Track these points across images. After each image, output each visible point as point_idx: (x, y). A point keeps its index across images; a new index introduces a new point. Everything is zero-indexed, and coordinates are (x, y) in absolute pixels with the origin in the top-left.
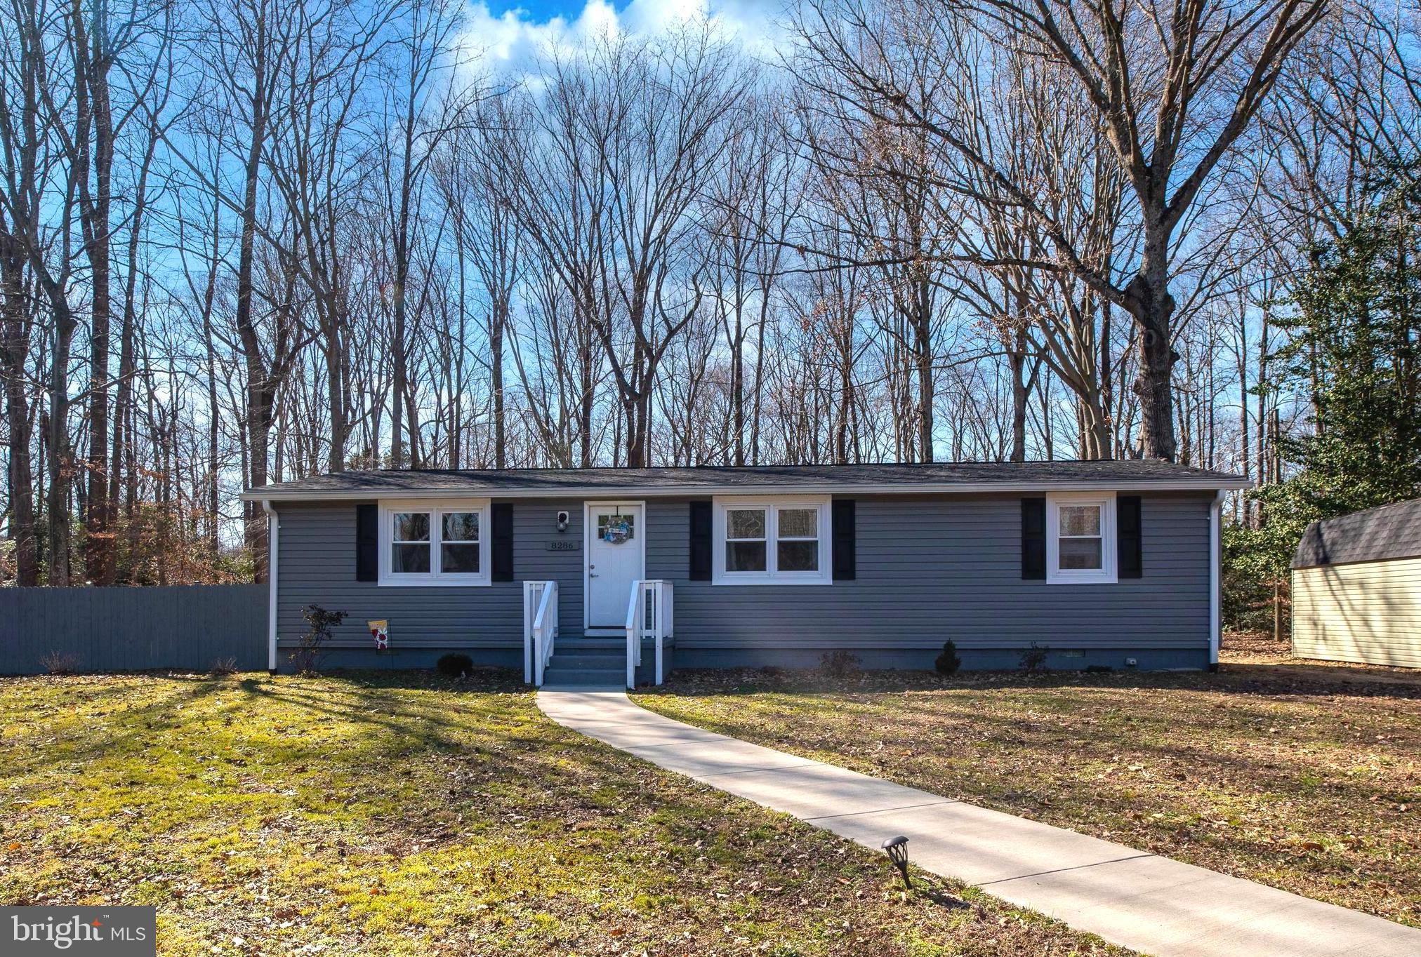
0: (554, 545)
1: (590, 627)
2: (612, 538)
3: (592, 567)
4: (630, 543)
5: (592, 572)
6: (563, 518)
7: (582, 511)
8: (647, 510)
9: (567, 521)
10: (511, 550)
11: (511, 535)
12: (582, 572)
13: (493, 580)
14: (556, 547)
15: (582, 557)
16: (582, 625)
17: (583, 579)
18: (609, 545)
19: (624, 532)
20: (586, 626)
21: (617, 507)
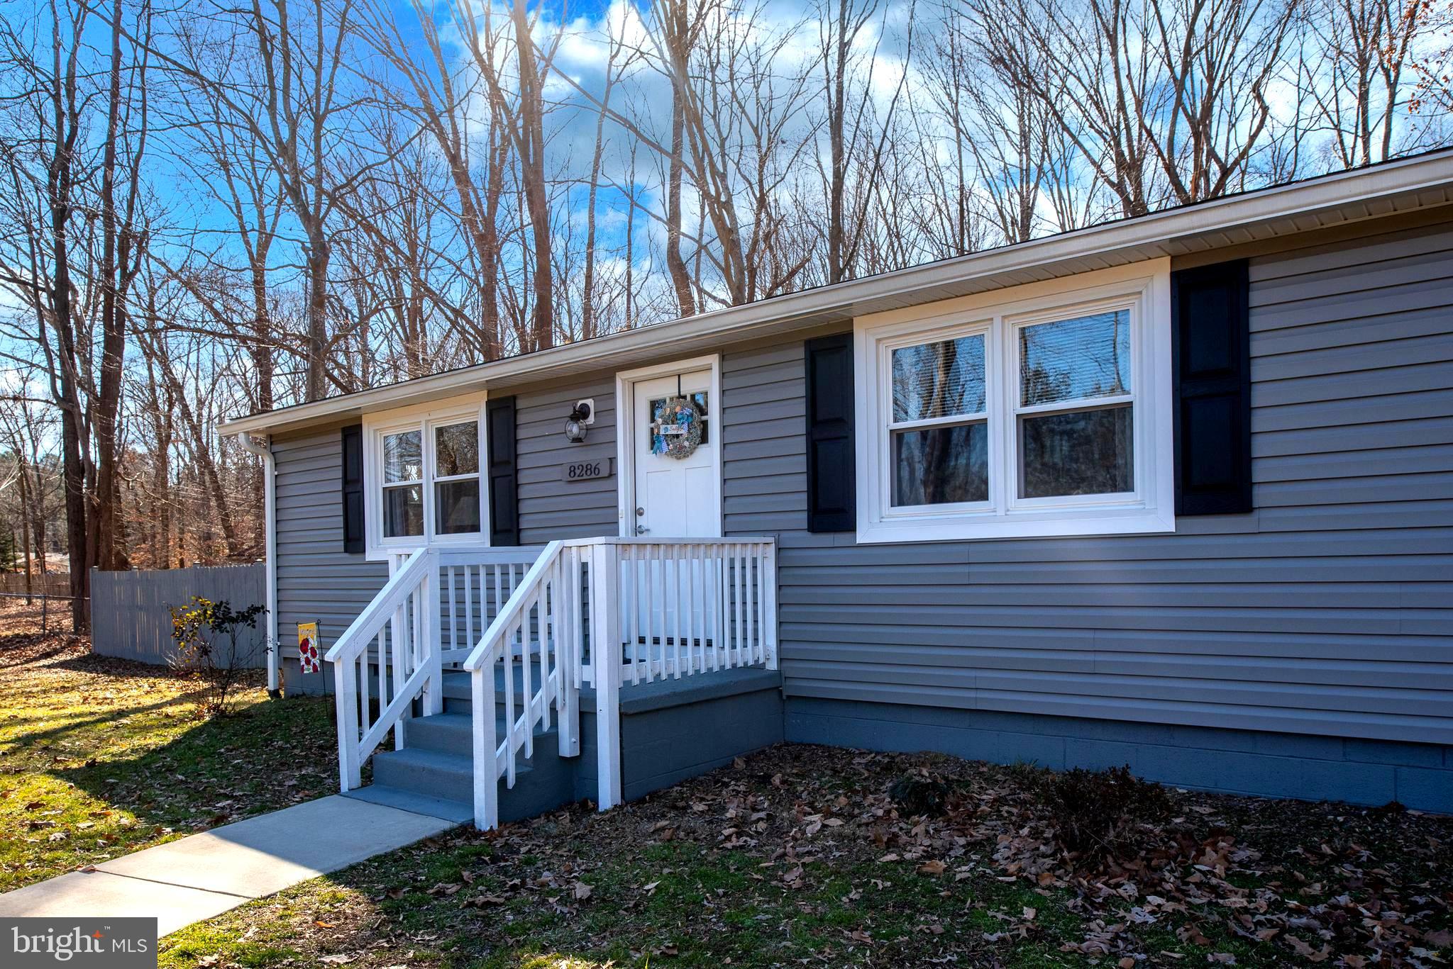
0: (572, 470)
2: (666, 446)
3: (640, 511)
4: (702, 454)
5: (641, 522)
7: (614, 395)
8: (723, 375)
10: (516, 486)
11: (515, 456)
12: (617, 523)
13: (494, 544)
14: (574, 475)
15: (614, 492)
18: (666, 462)
21: (679, 376)
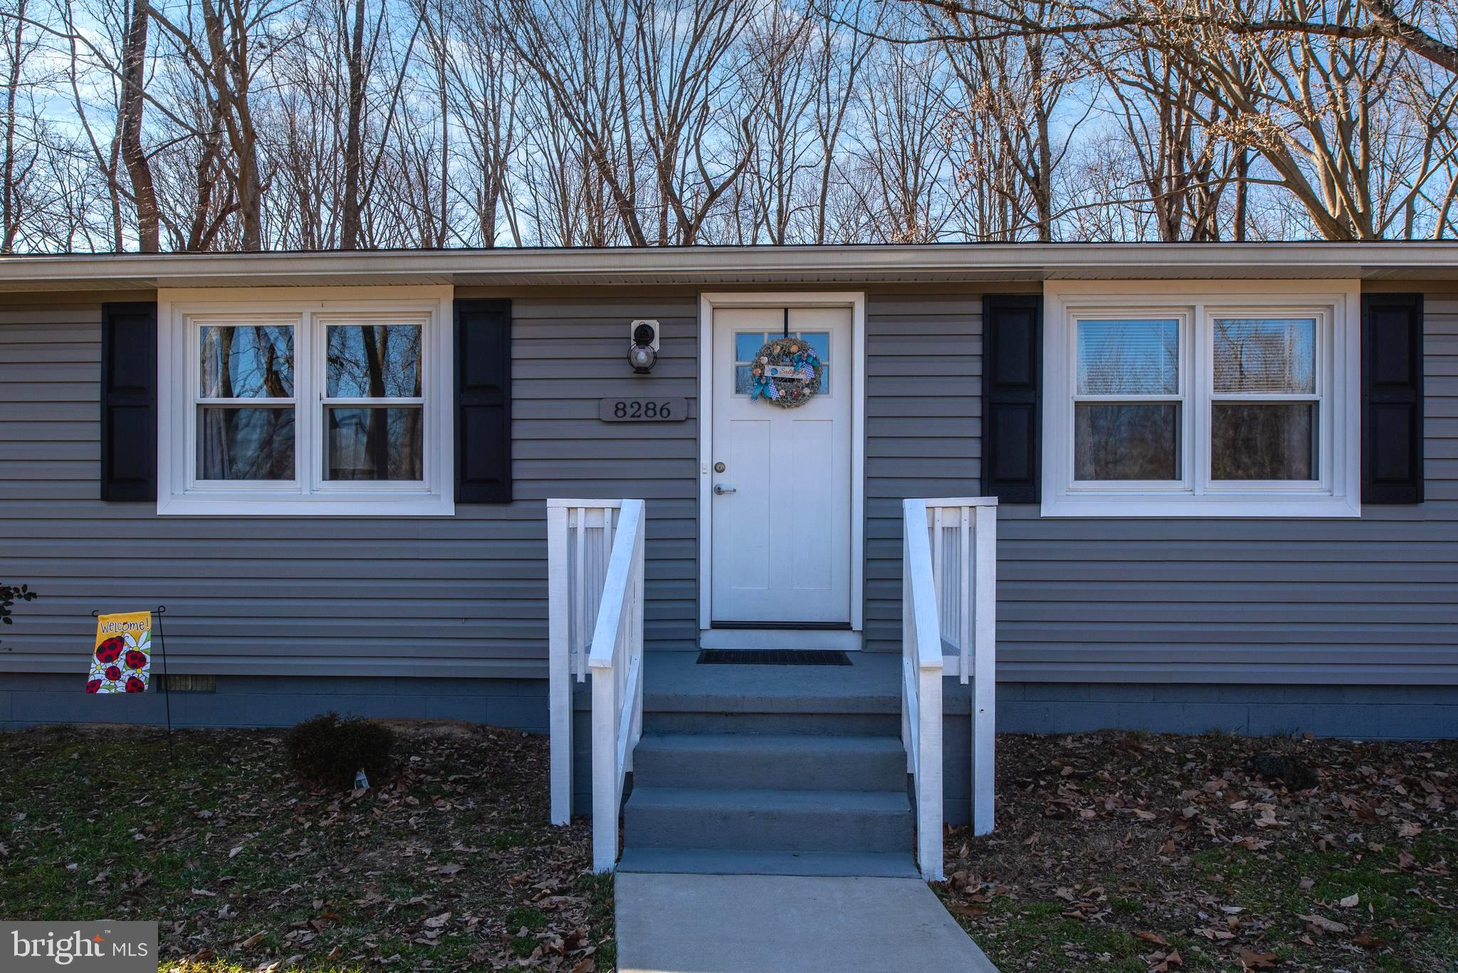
0: (620, 407)
1: (716, 625)
2: (774, 392)
3: (719, 468)
4: (818, 407)
5: (721, 479)
6: (644, 336)
7: (695, 320)
8: (869, 318)
9: (656, 345)
10: (507, 422)
11: (508, 381)
12: (696, 480)
13: (459, 499)
14: (624, 415)
15: (696, 440)
16: (696, 620)
17: (696, 500)
18: (765, 411)
19: (805, 375)
20: (705, 623)
21: (786, 310)
